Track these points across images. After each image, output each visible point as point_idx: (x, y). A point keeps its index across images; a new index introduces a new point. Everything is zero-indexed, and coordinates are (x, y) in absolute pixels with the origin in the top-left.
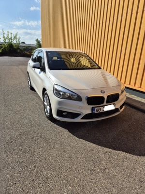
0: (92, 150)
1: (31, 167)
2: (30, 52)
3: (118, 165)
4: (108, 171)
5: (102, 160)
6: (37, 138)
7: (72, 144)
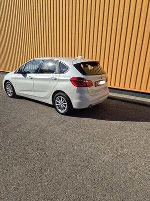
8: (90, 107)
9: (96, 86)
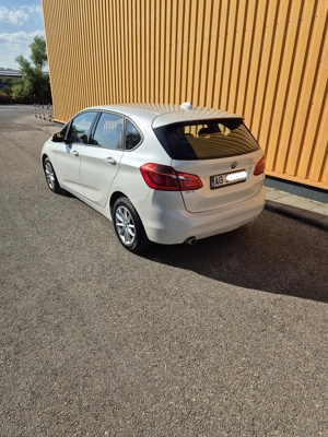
0: (250, 300)
1: (165, 339)
2: (7, 92)
3: (300, 318)
4: (288, 328)
5: (274, 314)
6: (147, 291)
7: (213, 294)
8: (190, 242)
9: (212, 188)
